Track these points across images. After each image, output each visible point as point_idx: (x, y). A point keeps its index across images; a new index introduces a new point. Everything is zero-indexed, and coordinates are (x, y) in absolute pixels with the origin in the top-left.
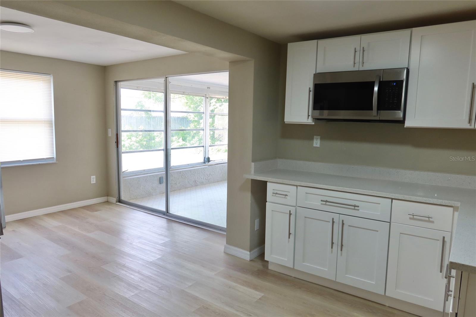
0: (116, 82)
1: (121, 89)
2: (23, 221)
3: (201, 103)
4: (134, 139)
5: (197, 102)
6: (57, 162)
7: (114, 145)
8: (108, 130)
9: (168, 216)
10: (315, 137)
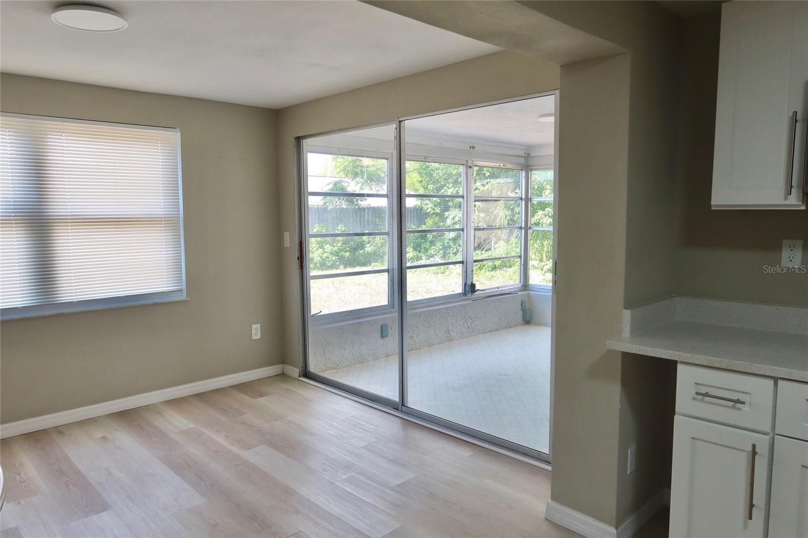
0: (299, 139)
1: (308, 154)
2: (124, 416)
3: (446, 182)
4: (328, 248)
5: (440, 180)
6: (189, 299)
7: (295, 263)
8: (283, 235)
9: (404, 412)
10: (785, 242)
